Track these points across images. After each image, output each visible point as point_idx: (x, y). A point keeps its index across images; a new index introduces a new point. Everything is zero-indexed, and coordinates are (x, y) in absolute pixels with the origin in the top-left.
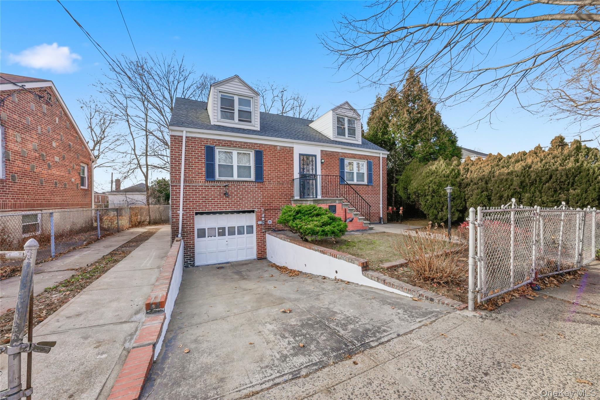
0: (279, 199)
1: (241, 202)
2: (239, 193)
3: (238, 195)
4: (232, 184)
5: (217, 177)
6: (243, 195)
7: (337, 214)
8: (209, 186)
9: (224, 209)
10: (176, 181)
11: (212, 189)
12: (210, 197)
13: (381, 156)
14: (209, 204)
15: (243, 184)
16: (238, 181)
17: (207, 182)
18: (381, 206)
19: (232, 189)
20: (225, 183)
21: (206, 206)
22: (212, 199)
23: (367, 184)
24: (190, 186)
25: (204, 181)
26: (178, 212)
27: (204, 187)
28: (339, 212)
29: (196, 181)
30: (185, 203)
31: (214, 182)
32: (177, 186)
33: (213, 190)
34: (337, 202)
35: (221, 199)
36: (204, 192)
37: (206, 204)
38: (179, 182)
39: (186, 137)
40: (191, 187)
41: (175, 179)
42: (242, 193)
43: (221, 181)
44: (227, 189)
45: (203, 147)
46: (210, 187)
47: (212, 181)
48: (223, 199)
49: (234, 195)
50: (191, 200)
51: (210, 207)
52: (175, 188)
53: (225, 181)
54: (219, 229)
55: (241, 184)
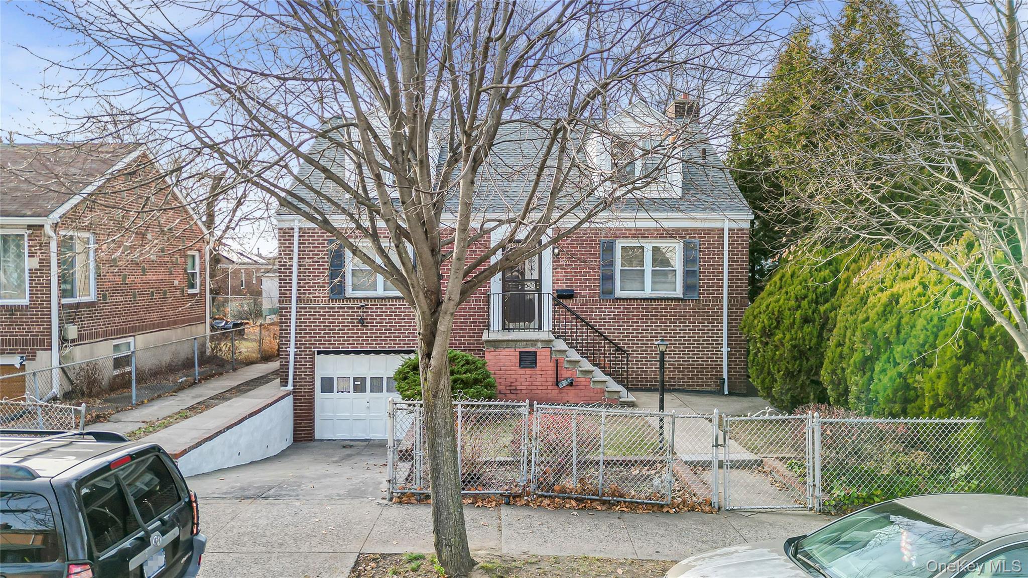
0: (460, 330)
1: (388, 335)
2: (385, 319)
3: (382, 323)
4: (373, 303)
5: (349, 292)
6: (392, 323)
7: (538, 368)
8: (334, 308)
9: (359, 346)
10: (286, 300)
11: (339, 312)
12: (337, 326)
13: (727, 225)
14: (334, 337)
15: (391, 303)
16: (382, 298)
17: (332, 302)
18: (725, 349)
19: (373, 312)
20: (361, 302)
21: (331, 341)
22: (340, 330)
23: (681, 296)
24: (305, 308)
25: (327, 299)
26: (288, 349)
27: (327, 310)
28: (543, 365)
29: (315, 300)
30: (298, 336)
31: (343, 300)
32: (286, 308)
33: (341, 313)
34: (539, 345)
35: (354, 330)
36: (327, 317)
37: (331, 337)
38: (290, 301)
39: (300, 229)
40: (308, 310)
41: (285, 297)
42: (389, 319)
43: (354, 299)
44: (365, 312)
45: (326, 242)
46: (336, 310)
47: (340, 300)
48: (357, 330)
49: (376, 323)
50: (308, 331)
51: (337, 342)
52: (285, 312)
53: (361, 299)
54: (355, 379)
55: (388, 304)
